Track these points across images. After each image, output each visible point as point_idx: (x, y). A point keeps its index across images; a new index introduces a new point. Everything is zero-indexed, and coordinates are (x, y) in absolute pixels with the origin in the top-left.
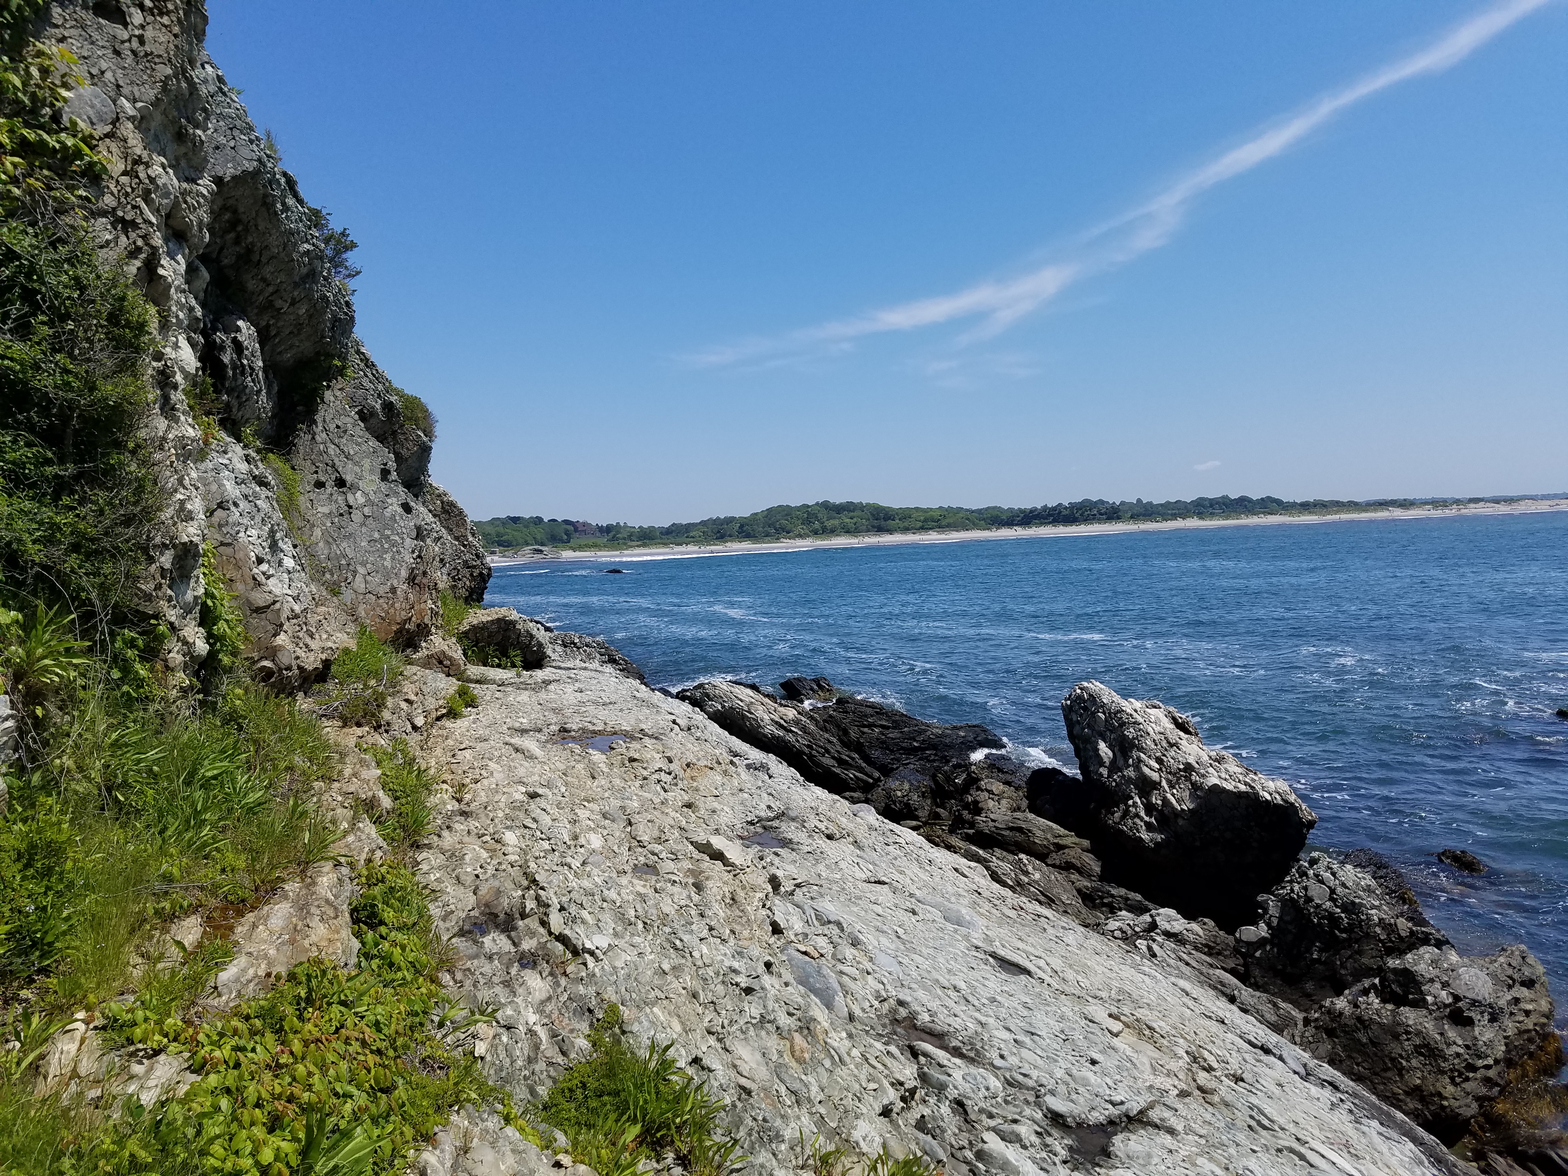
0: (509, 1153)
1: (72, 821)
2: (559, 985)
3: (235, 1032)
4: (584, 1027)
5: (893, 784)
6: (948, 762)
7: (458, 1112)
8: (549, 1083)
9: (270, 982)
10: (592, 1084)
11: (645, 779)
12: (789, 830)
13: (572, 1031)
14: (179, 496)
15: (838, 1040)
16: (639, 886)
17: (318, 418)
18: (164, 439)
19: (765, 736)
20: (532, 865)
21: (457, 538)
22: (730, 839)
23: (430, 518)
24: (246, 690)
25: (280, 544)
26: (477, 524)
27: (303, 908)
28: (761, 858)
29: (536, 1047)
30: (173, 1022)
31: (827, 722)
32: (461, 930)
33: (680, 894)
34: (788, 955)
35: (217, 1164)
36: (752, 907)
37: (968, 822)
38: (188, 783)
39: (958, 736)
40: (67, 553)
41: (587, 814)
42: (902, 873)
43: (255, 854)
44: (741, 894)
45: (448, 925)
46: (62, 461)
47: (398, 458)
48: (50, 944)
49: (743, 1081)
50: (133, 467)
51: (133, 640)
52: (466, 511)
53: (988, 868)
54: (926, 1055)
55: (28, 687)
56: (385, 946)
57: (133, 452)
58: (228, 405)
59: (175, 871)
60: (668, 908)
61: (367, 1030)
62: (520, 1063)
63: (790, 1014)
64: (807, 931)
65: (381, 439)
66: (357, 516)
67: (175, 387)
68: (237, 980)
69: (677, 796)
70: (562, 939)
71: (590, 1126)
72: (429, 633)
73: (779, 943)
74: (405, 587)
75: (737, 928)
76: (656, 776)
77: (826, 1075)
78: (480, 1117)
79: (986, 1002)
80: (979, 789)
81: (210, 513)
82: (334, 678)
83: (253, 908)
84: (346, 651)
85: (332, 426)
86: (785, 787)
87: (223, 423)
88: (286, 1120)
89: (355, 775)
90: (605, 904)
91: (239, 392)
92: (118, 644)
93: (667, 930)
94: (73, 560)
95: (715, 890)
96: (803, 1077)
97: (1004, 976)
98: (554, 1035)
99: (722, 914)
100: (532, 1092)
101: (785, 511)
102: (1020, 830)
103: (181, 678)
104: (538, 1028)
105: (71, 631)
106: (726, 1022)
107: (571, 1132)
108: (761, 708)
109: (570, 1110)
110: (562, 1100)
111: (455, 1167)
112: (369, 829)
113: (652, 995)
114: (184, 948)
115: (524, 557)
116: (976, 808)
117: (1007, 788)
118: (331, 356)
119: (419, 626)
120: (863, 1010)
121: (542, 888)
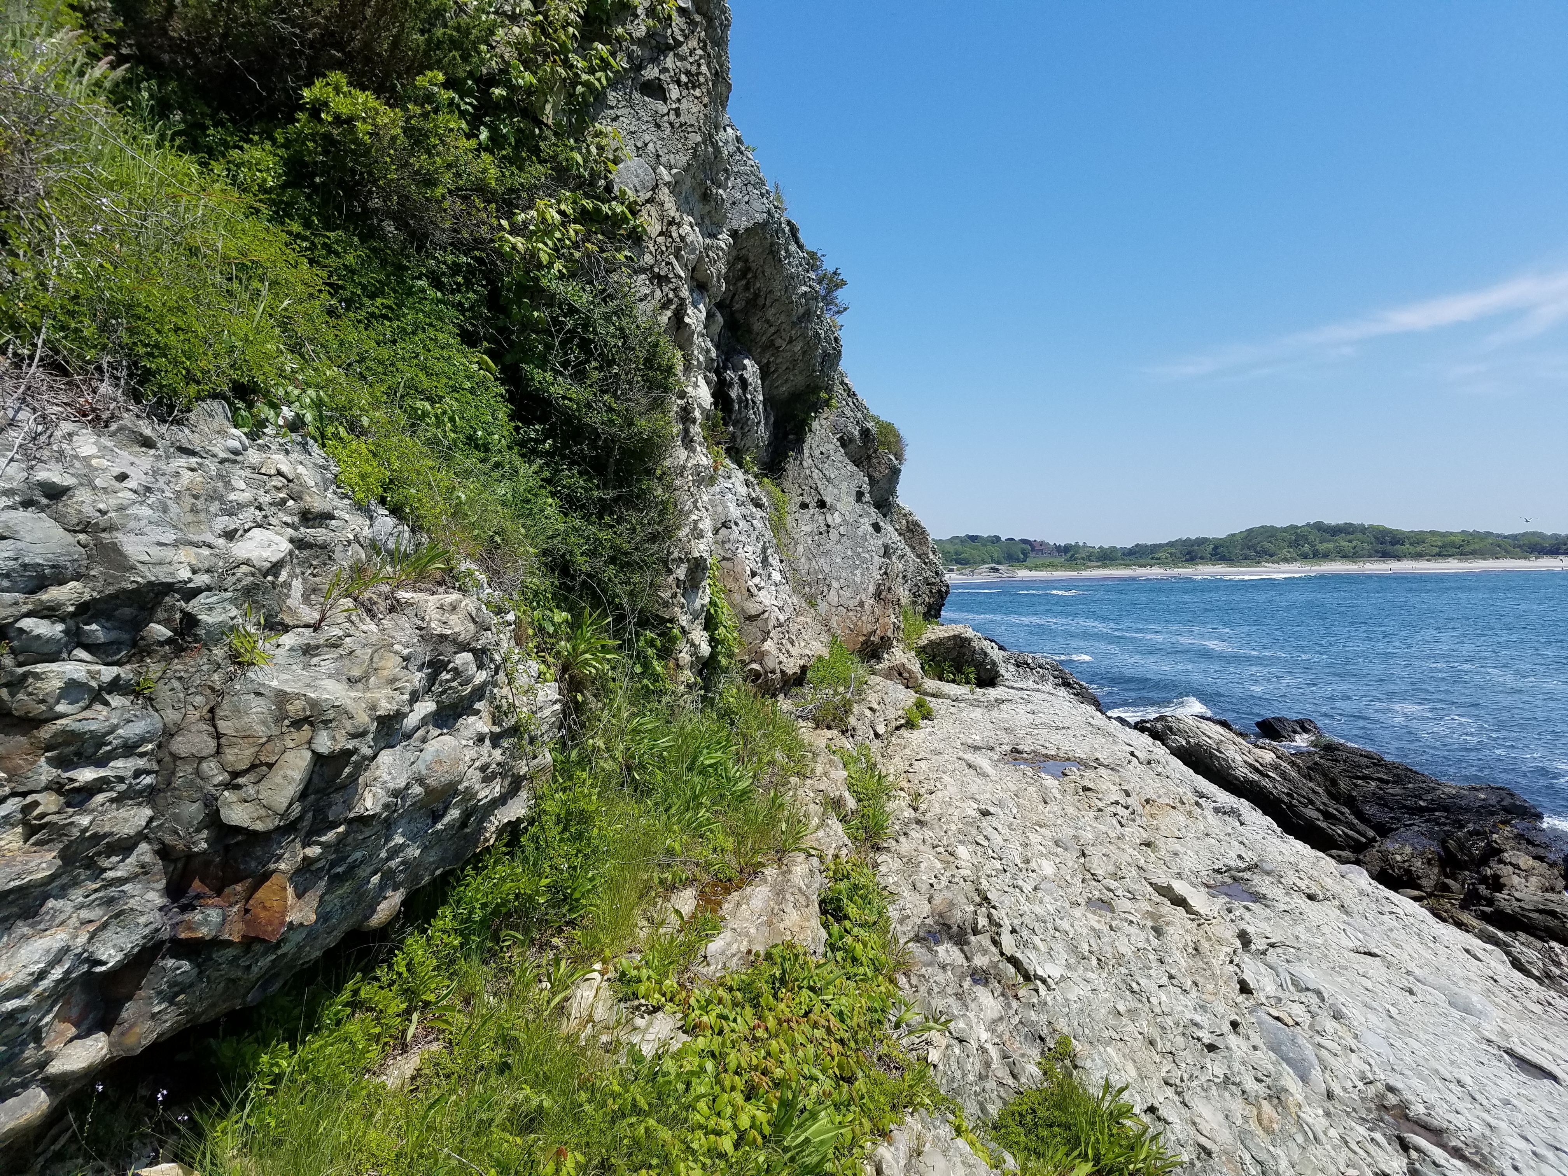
0: (959, 1164)
1: (599, 793)
2: (1010, 1008)
3: (720, 1001)
4: (1035, 1053)
5: (1390, 845)
6: (1462, 827)
7: (912, 1114)
8: (1000, 1103)
9: (751, 959)
10: (1042, 1113)
11: (1100, 810)
12: (1262, 884)
13: (1023, 1055)
14: (694, 517)
15: (1314, 1116)
16: (1093, 920)
17: (806, 447)
18: (684, 467)
19: (1237, 778)
20: (984, 882)
21: (919, 556)
22: (1195, 886)
23: (896, 537)
24: (739, 689)
25: (770, 559)
26: (937, 542)
27: (779, 893)
28: (1230, 911)
29: (988, 1065)
30: (670, 983)
31: (1312, 771)
32: (917, 935)
33: (1138, 935)
34: (1258, 1017)
35: (702, 1121)
36: (1219, 959)
37: (1485, 898)
38: (689, 769)
39: (1477, 798)
40: (606, 564)
41: (1040, 839)
42: (1398, 946)
43: (741, 839)
44: (1205, 946)
45: (905, 929)
46: (605, 487)
47: (872, 481)
48: (577, 900)
49: (1203, 1141)
50: (659, 492)
51: (653, 640)
52: (928, 531)
53: (1508, 953)
54: (1418, 1150)
55: (572, 677)
56: (849, 940)
57: (660, 479)
58: (733, 435)
59: (677, 846)
60: (1125, 948)
61: (832, 1018)
62: (971, 1078)
63: (1257, 1080)
64: (1280, 994)
65: (857, 463)
66: (834, 534)
67: (694, 422)
68: (723, 953)
69: (1135, 833)
70: (1013, 961)
71: (1039, 1155)
72: (891, 646)
73: (1247, 1004)
74: (872, 601)
75: (1201, 981)
76: (1112, 809)
77: (1298, 1151)
78: (932, 1123)
79: (1498, 1103)
80: (1501, 861)
81: (716, 531)
82: (809, 682)
83: (738, 888)
84: (820, 658)
85: (817, 453)
86: (1259, 837)
87: (728, 451)
88: (761, 1091)
89: (825, 774)
90: (1057, 934)
91: (742, 424)
92: (642, 643)
93: (1123, 970)
94: (611, 570)
95: (1176, 937)
96: (1271, 1148)
97: (1522, 1077)
98: (1005, 1057)
99: (1183, 963)
100: (983, 1109)
101: (1270, 533)
102: (1553, 914)
103: (688, 675)
104: (989, 1046)
105: (607, 631)
106: (1186, 1077)
107: (1021, 1156)
108: (1232, 747)
109: (1019, 1134)
110: (1012, 1123)
111: (908, 1167)
112: (837, 827)
113: (1106, 1034)
114: (682, 918)
115: (982, 576)
116: (1497, 884)
117: (1537, 864)
118: (818, 389)
119: (882, 638)
120: (1345, 1089)
121: (994, 907)
